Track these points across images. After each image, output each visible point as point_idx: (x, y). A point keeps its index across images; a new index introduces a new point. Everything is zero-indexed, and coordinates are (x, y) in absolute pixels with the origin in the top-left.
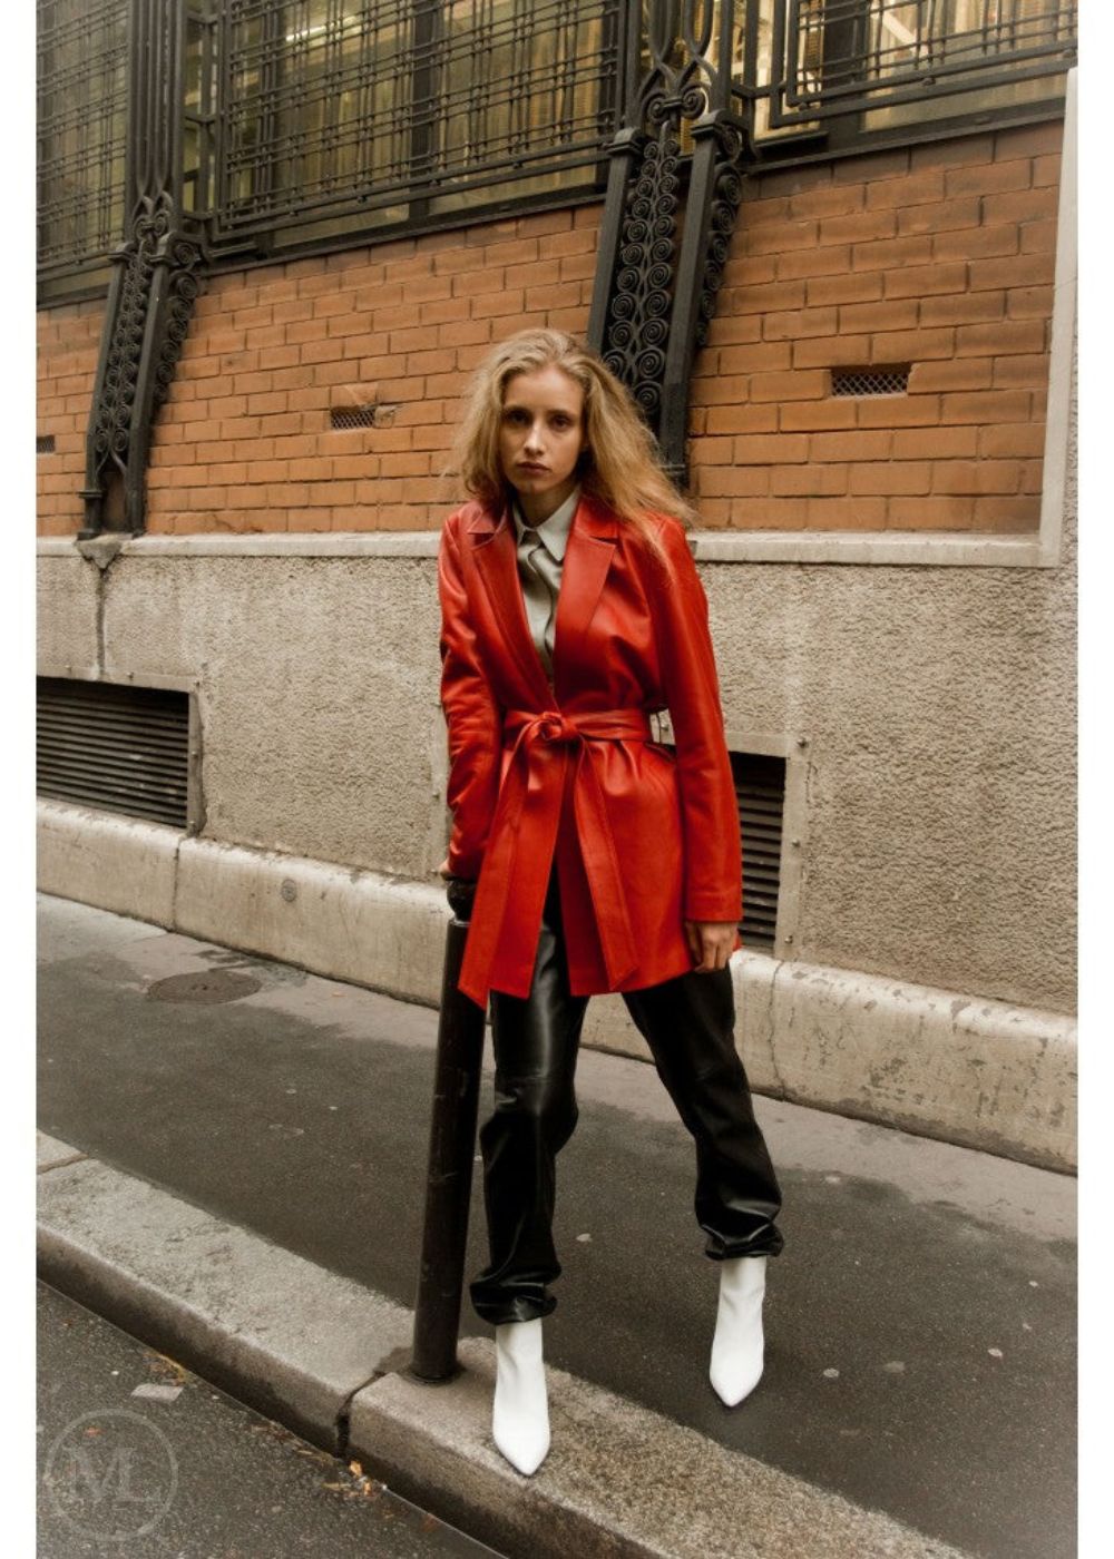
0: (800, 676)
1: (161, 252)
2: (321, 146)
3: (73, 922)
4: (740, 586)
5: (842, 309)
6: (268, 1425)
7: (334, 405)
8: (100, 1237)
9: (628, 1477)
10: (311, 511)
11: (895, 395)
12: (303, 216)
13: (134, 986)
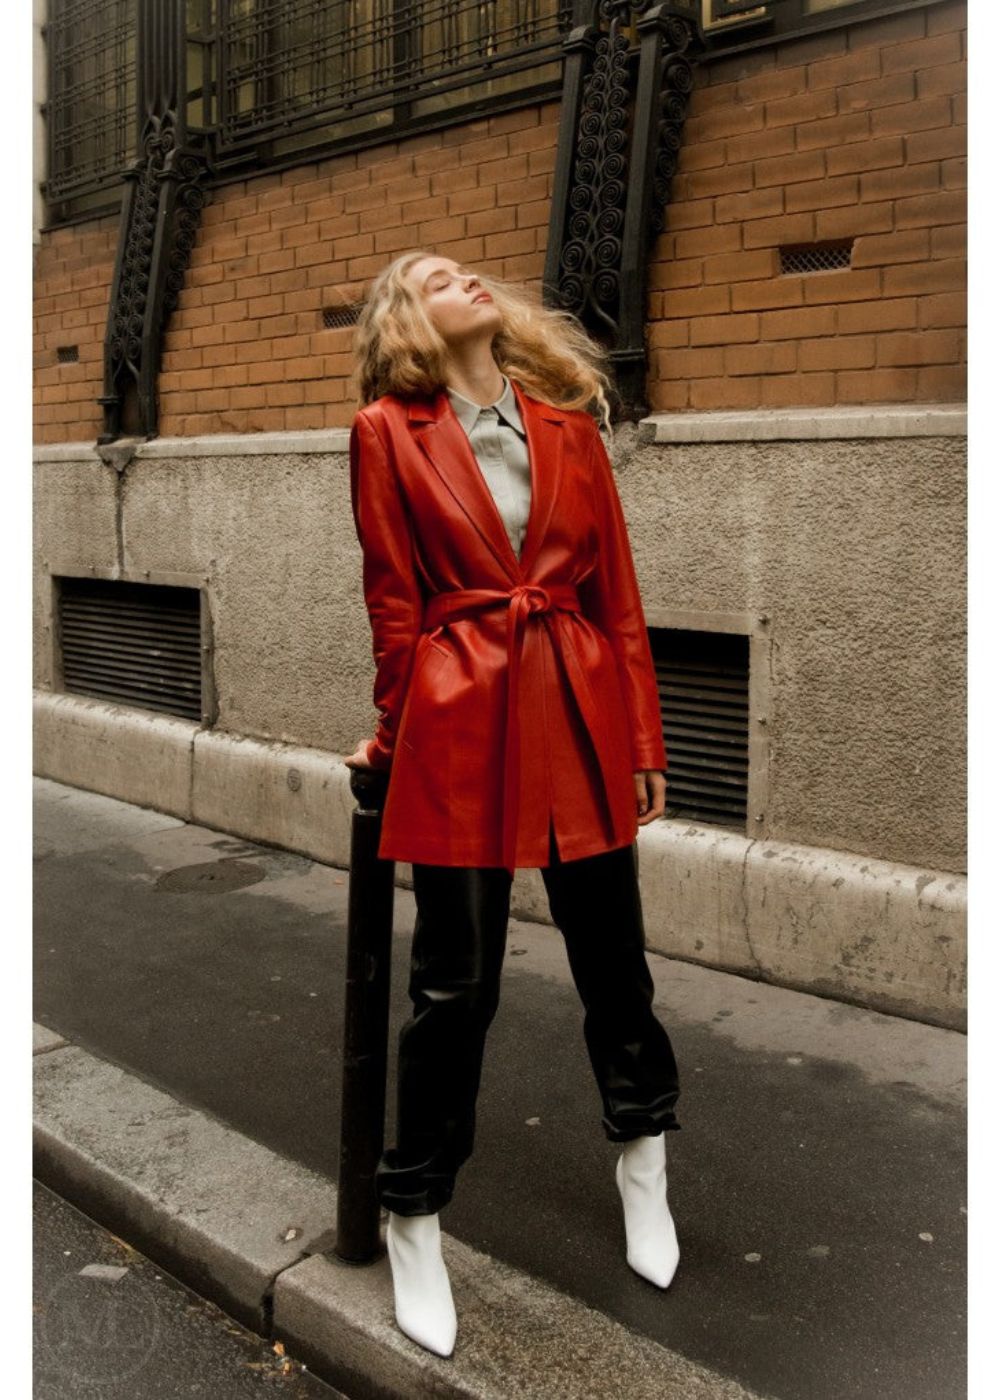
0: (759, 553)
1: (168, 167)
2: (310, 59)
3: (97, 815)
4: (698, 466)
5: (788, 188)
6: (202, 1304)
7: (326, 304)
8: (67, 1121)
9: (526, 1360)
10: (305, 408)
11: (841, 270)
12: (296, 126)
13: (144, 877)
